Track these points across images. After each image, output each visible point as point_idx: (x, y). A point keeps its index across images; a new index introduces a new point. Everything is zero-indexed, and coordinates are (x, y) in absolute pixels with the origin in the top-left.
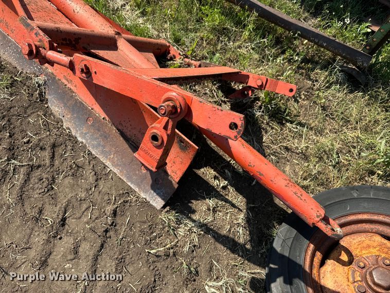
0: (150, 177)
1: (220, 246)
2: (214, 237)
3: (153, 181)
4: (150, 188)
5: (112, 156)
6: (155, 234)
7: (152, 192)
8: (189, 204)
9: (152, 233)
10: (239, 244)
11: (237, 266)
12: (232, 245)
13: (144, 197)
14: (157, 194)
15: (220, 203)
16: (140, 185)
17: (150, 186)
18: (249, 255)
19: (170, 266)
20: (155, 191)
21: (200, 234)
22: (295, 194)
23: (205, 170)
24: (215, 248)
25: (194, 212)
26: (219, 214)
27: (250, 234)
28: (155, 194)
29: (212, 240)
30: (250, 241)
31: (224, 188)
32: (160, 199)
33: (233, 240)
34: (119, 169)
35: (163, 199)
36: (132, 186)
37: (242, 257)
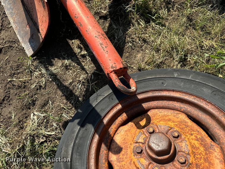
0: (30, 33)
1: (60, 93)
2: (58, 85)
3: (31, 36)
4: (28, 41)
5: (15, 16)
6: (18, 71)
7: (29, 44)
8: (52, 60)
9: (18, 70)
10: (75, 95)
11: (65, 109)
12: (69, 94)
13: (23, 46)
14: (31, 46)
15: (73, 64)
16: (23, 38)
17: (28, 39)
18: (78, 104)
19: (18, 94)
20: (30, 44)
21: (49, 80)
22: (101, 45)
23: (74, 42)
24: (56, 93)
25: (52, 65)
26: (69, 71)
27: (86, 91)
28: (30, 46)
29: (55, 87)
30: (84, 96)
31: (84, 56)
32: (31, 50)
33: (71, 91)
34: (15, 25)
35: (33, 50)
36: (19, 38)
37: (72, 104)
